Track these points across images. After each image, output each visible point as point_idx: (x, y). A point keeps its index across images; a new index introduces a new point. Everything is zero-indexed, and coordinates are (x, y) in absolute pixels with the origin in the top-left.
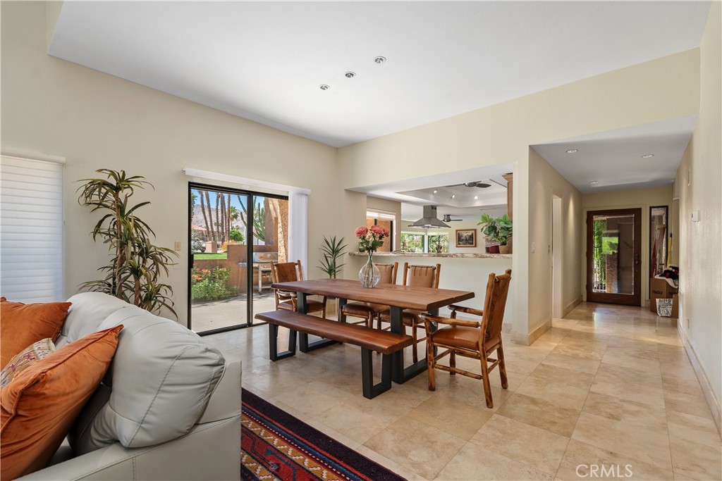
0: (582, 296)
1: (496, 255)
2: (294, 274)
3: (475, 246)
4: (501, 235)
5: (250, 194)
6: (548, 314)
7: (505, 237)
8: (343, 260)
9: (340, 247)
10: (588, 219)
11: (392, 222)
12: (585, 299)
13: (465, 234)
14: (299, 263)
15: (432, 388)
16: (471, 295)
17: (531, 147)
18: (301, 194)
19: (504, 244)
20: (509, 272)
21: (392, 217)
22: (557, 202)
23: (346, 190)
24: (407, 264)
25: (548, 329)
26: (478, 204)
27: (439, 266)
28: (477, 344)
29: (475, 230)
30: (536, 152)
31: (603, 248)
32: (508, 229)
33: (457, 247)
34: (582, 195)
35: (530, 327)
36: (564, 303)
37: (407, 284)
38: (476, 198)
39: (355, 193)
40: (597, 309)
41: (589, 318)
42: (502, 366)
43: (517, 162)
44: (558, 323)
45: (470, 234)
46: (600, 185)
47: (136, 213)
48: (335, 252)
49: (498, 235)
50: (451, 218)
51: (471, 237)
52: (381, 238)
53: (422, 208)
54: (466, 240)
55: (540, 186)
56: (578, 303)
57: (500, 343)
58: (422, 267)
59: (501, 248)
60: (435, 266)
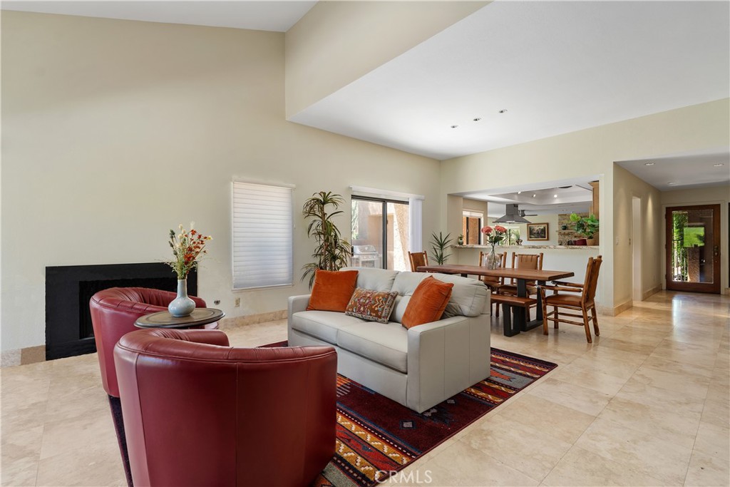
0: (661, 284)
1: (584, 247)
2: (423, 261)
3: (548, 239)
4: (588, 230)
5: (384, 201)
6: (629, 296)
7: (592, 233)
8: (447, 251)
9: (446, 241)
10: (666, 215)
11: (479, 219)
12: (664, 287)
13: (537, 228)
14: (425, 253)
15: (546, 334)
16: (572, 274)
17: (614, 163)
18: (418, 199)
19: (591, 238)
20: (600, 257)
21: (480, 215)
22: (637, 202)
23: (449, 195)
24: (514, 253)
25: (629, 307)
26: (557, 202)
27: (542, 254)
28: (580, 303)
29: (548, 224)
30: (618, 166)
31: (685, 241)
32: (593, 226)
33: (528, 240)
34: (660, 193)
35: (615, 302)
36: (644, 289)
37: (515, 267)
38: (556, 196)
39: (454, 197)
40: (676, 296)
41: (669, 302)
42: (595, 320)
43: (603, 175)
44: (638, 303)
45: (542, 227)
46: (677, 185)
47: (329, 220)
48: (442, 245)
49: (585, 231)
50: (526, 213)
51: (543, 230)
52: (501, 234)
53: (505, 206)
54: (538, 233)
55: (622, 191)
56: (658, 290)
57: (594, 305)
58: (528, 255)
59: (588, 241)
60: (539, 254)
